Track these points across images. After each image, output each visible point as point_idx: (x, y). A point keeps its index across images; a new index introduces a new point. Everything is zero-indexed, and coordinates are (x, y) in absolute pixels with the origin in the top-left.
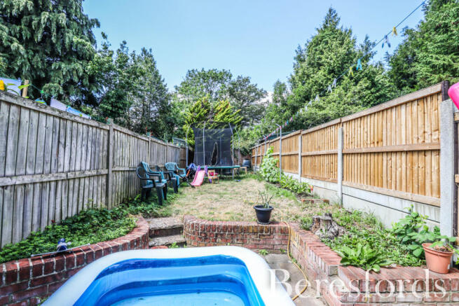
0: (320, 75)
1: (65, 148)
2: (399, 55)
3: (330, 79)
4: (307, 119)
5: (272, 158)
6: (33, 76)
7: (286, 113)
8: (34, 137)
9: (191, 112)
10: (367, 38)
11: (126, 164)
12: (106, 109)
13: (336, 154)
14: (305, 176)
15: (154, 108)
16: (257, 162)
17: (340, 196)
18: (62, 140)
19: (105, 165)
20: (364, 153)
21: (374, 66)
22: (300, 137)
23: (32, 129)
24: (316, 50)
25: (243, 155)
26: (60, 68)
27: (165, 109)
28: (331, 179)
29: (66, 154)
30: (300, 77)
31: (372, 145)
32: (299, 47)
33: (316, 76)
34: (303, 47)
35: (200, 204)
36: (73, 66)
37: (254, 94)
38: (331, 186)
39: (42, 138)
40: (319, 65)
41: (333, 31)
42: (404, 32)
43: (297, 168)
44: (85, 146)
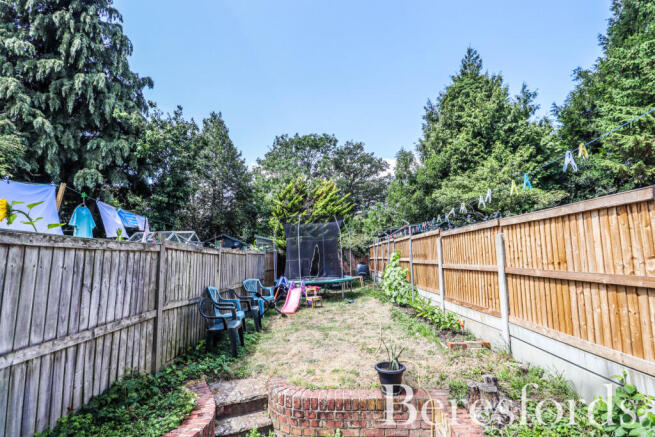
0: (461, 140)
1: (91, 293)
2: (571, 106)
3: (476, 145)
4: (447, 205)
5: (399, 268)
6: (61, 160)
7: (415, 195)
8: (44, 287)
9: (281, 200)
10: (524, 87)
11: (185, 296)
12: (161, 202)
13: (495, 273)
14: (451, 300)
15: (229, 193)
16: (378, 269)
17: (507, 339)
18: (87, 282)
19: (153, 304)
20: (539, 278)
21: (537, 124)
22: (438, 240)
23: (42, 275)
24: (453, 106)
25: (356, 256)
26: (98, 147)
27: (244, 194)
28: (490, 310)
29: (93, 301)
30: (433, 144)
31: (551, 267)
32: (429, 102)
33: (455, 142)
34: (435, 102)
35: (293, 351)
36: (115, 143)
37: (369, 165)
38: (492, 321)
39: (56, 286)
40: (460, 126)
41: (475, 78)
42: (576, 75)
43: (437, 286)
44: (123, 282)
